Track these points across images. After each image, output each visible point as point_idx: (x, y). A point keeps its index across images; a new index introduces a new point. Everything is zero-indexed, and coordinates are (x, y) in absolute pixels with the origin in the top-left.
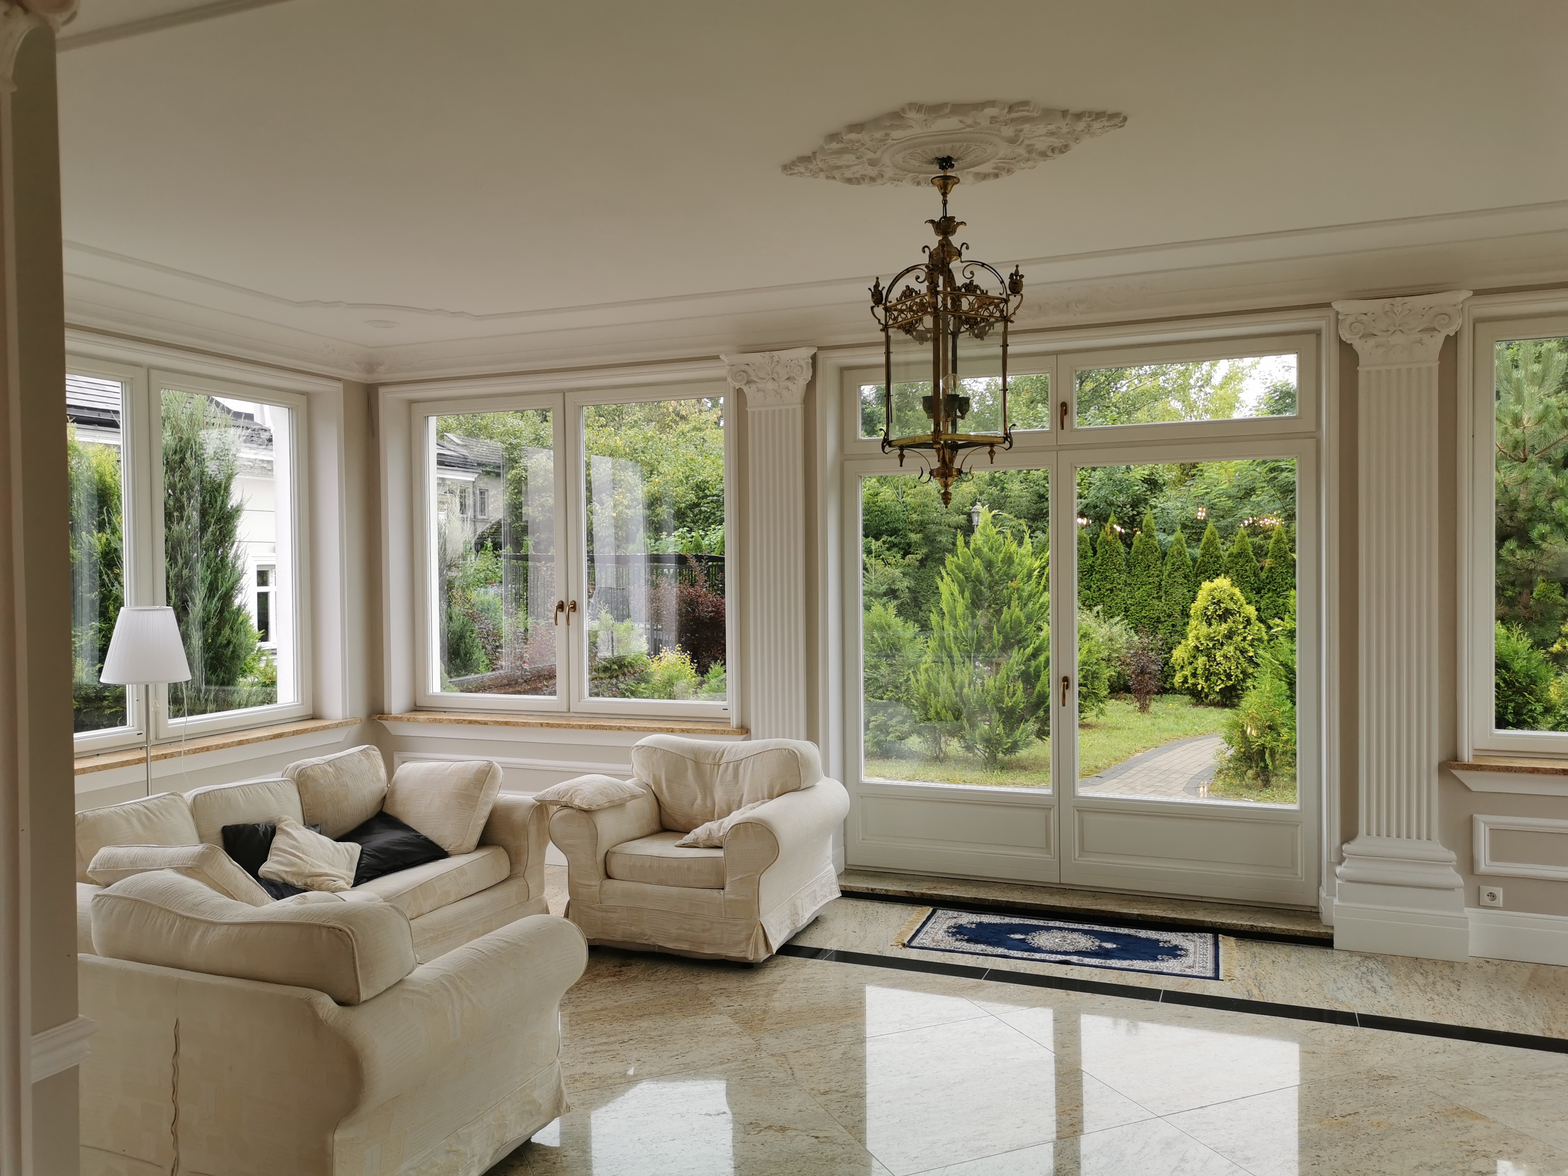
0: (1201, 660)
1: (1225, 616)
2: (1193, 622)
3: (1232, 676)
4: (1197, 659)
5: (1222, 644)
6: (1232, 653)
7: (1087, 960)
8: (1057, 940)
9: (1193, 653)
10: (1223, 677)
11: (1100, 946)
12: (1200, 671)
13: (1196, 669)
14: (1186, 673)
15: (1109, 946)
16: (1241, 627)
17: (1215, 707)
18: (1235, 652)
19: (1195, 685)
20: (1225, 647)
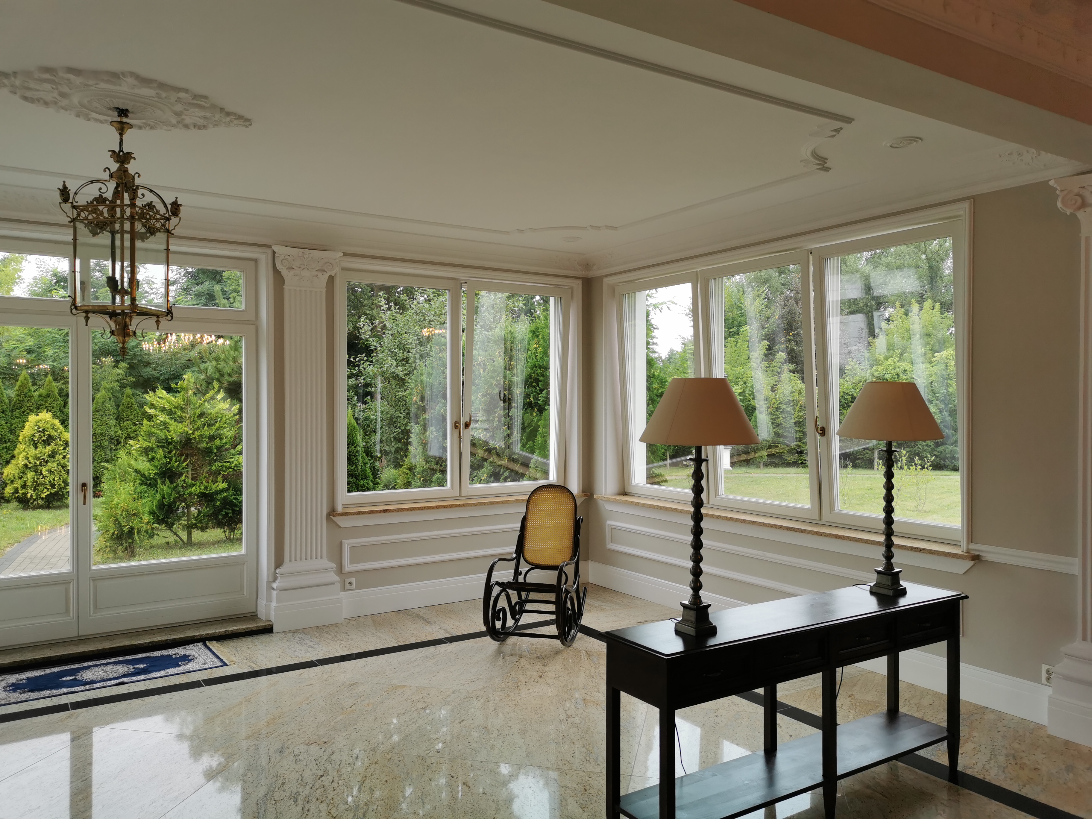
0: (30, 475)
1: (48, 441)
2: (21, 447)
3: (55, 485)
4: (26, 474)
5: (47, 462)
6: (56, 468)
7: (135, 678)
8: (101, 673)
9: (22, 470)
10: (48, 487)
11: (135, 668)
12: (29, 483)
13: (25, 482)
14: (16, 485)
15: (141, 666)
16: (61, 448)
17: (42, 509)
18: (57, 467)
19: (25, 494)
20: (49, 464)
